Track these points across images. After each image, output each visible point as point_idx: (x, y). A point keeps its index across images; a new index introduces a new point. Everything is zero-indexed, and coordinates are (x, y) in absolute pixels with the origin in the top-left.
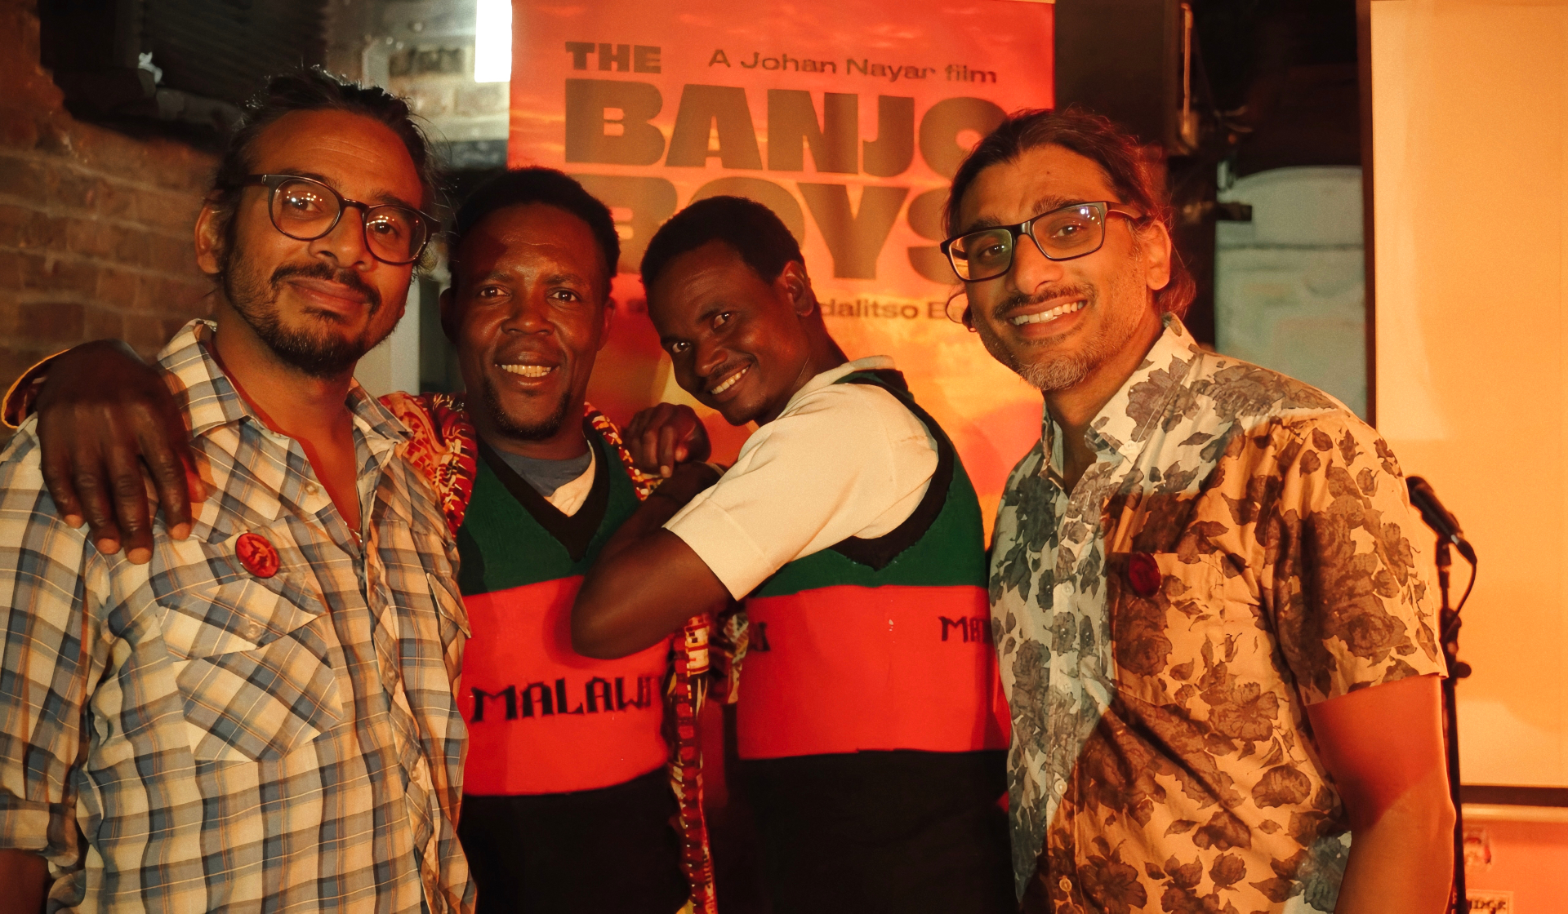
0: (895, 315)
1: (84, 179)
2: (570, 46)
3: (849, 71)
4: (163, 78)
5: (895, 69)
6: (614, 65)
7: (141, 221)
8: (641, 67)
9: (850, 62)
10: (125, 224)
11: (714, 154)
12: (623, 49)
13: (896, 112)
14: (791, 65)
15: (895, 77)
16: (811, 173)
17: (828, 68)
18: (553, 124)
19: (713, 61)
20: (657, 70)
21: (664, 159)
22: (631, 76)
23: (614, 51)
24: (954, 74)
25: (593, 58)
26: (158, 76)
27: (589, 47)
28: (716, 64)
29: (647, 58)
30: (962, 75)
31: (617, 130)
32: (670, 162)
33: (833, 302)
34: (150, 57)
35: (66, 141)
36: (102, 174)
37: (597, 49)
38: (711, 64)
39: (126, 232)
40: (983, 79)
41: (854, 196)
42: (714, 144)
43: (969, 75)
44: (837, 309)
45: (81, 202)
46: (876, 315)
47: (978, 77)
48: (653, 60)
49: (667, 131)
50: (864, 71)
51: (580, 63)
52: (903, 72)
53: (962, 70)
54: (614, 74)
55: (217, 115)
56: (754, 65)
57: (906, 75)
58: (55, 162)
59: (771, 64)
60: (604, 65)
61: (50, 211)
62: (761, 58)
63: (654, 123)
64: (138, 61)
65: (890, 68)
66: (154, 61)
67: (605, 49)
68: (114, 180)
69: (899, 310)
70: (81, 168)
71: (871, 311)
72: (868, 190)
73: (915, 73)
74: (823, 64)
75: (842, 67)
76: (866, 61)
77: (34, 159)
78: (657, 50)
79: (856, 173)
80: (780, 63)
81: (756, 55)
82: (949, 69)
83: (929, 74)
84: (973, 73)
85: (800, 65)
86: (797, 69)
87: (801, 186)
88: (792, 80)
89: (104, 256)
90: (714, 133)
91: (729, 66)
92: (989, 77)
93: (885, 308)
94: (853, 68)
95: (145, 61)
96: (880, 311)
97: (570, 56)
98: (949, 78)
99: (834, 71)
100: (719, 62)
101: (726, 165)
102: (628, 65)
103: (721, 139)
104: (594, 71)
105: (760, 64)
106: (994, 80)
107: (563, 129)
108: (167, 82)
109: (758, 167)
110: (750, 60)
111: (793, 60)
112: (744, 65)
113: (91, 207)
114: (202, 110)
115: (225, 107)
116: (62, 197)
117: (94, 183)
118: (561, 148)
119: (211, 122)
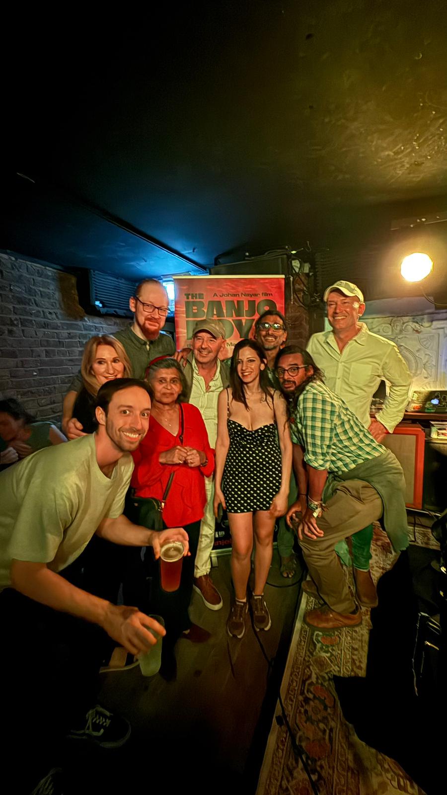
1: (90, 326)
2: (185, 294)
3: (242, 296)
4: (103, 305)
5: (251, 294)
6: (194, 298)
8: (199, 298)
9: (242, 294)
11: (215, 315)
12: (196, 294)
13: (252, 304)
15: (251, 296)
16: (235, 318)
18: (183, 310)
20: (203, 298)
22: (198, 300)
23: (194, 295)
25: (190, 297)
26: (101, 305)
27: (189, 294)
29: (201, 296)
30: (265, 295)
31: (195, 311)
35: (86, 319)
36: (94, 324)
37: (191, 295)
40: (270, 295)
41: (244, 321)
42: (215, 313)
47: (268, 295)
49: (206, 311)
50: (245, 296)
51: (188, 298)
52: (253, 295)
54: (195, 300)
55: (115, 311)
58: (85, 323)
59: (226, 295)
60: (192, 298)
61: (84, 332)
62: (224, 295)
63: (203, 309)
64: (95, 303)
66: (100, 303)
68: (96, 325)
70: (89, 323)
72: (246, 320)
73: (256, 295)
74: (236, 295)
76: (245, 293)
77: (80, 323)
78: (203, 294)
79: (244, 316)
80: (228, 295)
82: (262, 294)
83: (258, 295)
86: (231, 296)
87: (233, 320)
88: (230, 298)
90: (215, 310)
91: (217, 296)
95: (98, 303)
97: (186, 297)
98: (263, 296)
99: (239, 296)
100: (215, 296)
102: (197, 298)
104: (190, 300)
106: (272, 295)
107: (185, 312)
108: (104, 306)
109: (224, 317)
110: (222, 295)
111: (230, 294)
112: (220, 296)
113: (92, 331)
114: (111, 311)
115: (117, 310)
116: (86, 330)
117: (93, 326)
118: (185, 315)
119: (114, 312)
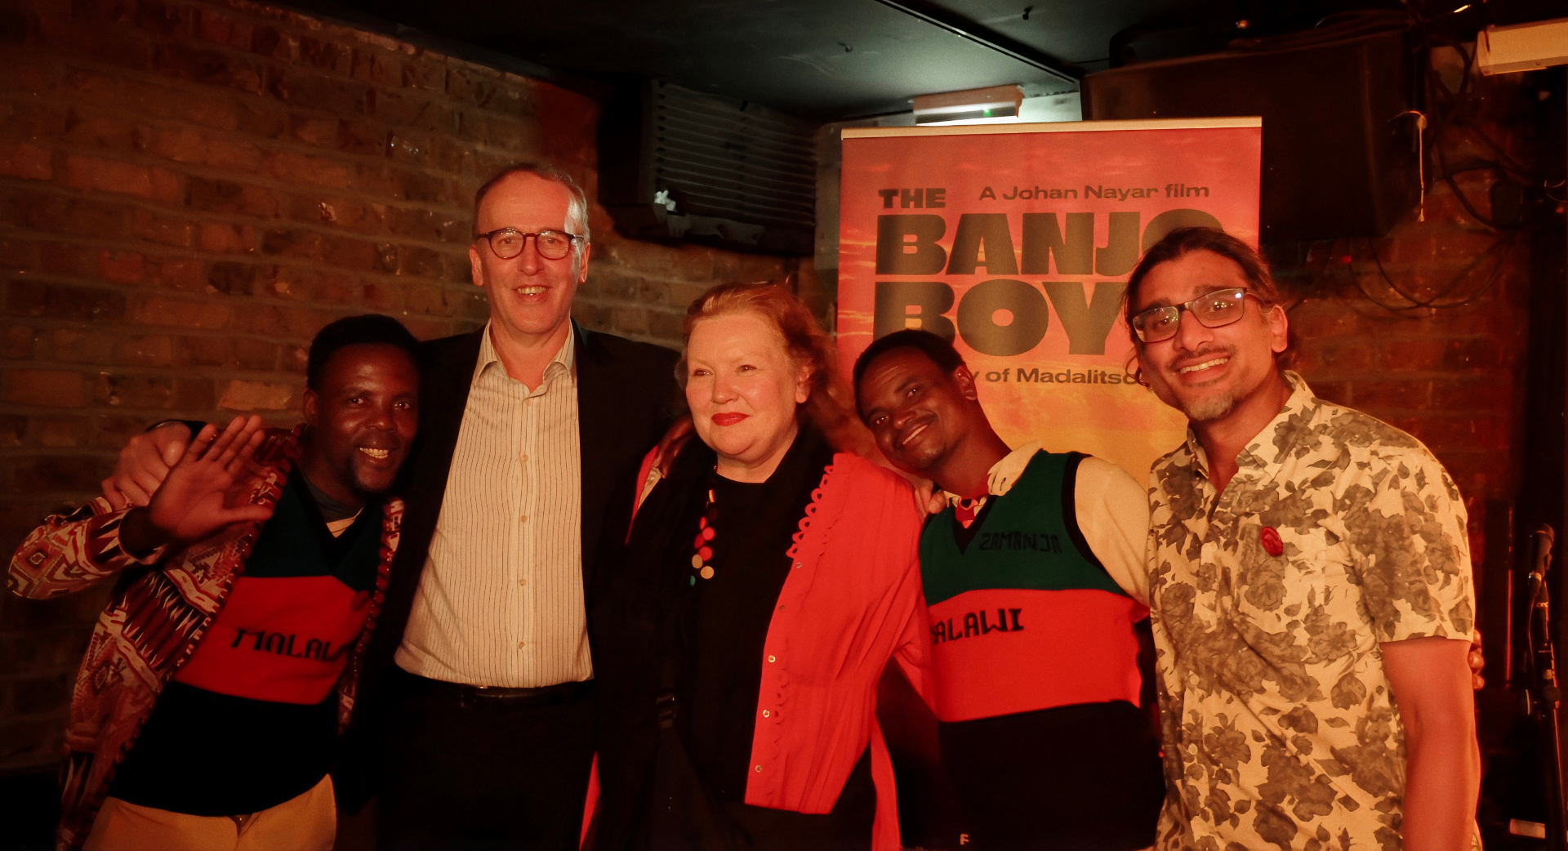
0: (1119, 381)
1: (627, 280)
2: (882, 193)
3: (1087, 196)
4: (676, 208)
5: (1124, 192)
6: (912, 203)
7: (672, 306)
8: (928, 206)
9: (1088, 188)
10: (659, 309)
11: (981, 264)
12: (919, 192)
13: (1123, 225)
14: (1041, 195)
15: (1124, 197)
16: (1054, 275)
17: (1071, 194)
18: (868, 247)
19: (983, 195)
20: (942, 205)
21: (945, 269)
22: (924, 211)
23: (912, 194)
24: (1172, 192)
25: (897, 200)
26: (671, 206)
27: (894, 192)
28: (984, 199)
29: (934, 197)
30: (1179, 192)
31: (913, 250)
32: (951, 271)
33: (1069, 371)
34: (666, 192)
35: (614, 254)
36: (640, 275)
37: (900, 194)
38: (980, 199)
39: (658, 316)
40: (1198, 194)
41: (1088, 291)
42: (981, 257)
43: (1185, 190)
44: (1072, 377)
45: (625, 295)
46: (1103, 381)
47: (1193, 192)
48: (940, 198)
49: (948, 249)
50: (1099, 195)
51: (888, 204)
52: (1131, 192)
53: (1179, 188)
54: (911, 210)
55: (720, 227)
56: (1013, 198)
57: (1133, 195)
58: (607, 269)
59: (1026, 195)
60: (905, 205)
62: (1019, 190)
63: (939, 243)
64: (654, 197)
65: (1120, 190)
66: (669, 196)
67: (906, 193)
68: (648, 278)
69: (1122, 378)
70: (624, 271)
71: (1099, 378)
72: (1099, 286)
73: (1140, 193)
74: (1067, 191)
75: (1081, 193)
76: (1100, 187)
78: (942, 191)
79: (1090, 274)
80: (1033, 194)
81: (1016, 189)
82: (1168, 189)
83: (1152, 193)
84: (1189, 189)
85: (1049, 193)
86: (1046, 197)
87: (1046, 285)
88: (1040, 206)
89: (641, 333)
90: (982, 248)
91: (994, 198)
92: (1202, 192)
93: (1110, 377)
94: (1090, 193)
95: (661, 198)
96: (1107, 379)
97: (881, 200)
98: (1168, 195)
99: (1075, 196)
100: (988, 196)
101: (989, 272)
102: (921, 203)
103: (987, 252)
104: (897, 209)
105: (1018, 197)
106: (1207, 194)
107: (874, 253)
108: (680, 210)
109: (1017, 274)
110: (1010, 194)
111: (1043, 191)
112: (1005, 196)
113: (632, 298)
114: (709, 226)
115: (728, 221)
116: (610, 293)
117: (635, 281)
118: (873, 265)
119: (717, 232)
